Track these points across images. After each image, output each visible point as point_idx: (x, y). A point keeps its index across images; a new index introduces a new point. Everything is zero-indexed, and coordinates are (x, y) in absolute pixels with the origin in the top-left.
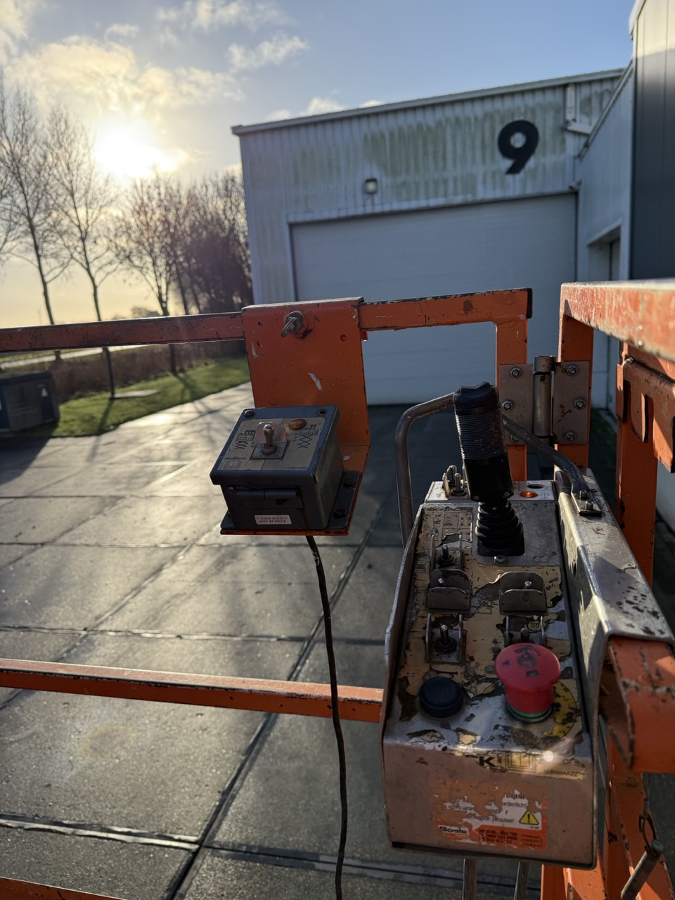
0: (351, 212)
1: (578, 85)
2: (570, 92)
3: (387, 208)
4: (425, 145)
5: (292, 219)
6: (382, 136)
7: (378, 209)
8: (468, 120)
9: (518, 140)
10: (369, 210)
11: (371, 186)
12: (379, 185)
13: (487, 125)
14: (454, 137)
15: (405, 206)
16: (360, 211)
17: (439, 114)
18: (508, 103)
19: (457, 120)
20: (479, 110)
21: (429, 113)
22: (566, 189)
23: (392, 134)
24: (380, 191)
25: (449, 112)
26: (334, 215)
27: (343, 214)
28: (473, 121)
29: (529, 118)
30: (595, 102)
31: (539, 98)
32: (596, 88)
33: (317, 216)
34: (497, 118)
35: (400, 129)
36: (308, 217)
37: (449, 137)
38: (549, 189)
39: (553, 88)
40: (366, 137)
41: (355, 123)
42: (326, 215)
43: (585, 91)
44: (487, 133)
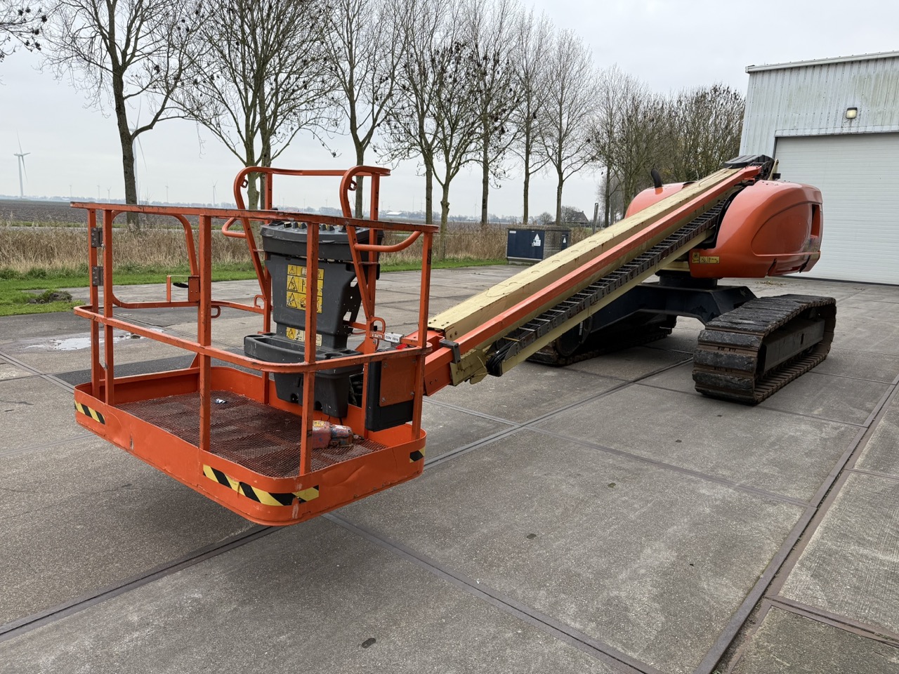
0: (830, 132)
3: (861, 130)
5: (779, 134)
7: (853, 130)
10: (845, 131)
11: (851, 113)
12: (859, 113)
15: (878, 129)
16: (838, 131)
24: (858, 117)
26: (815, 133)
27: (823, 132)
33: (800, 133)
36: (793, 134)
40: (854, 78)
41: (848, 67)
42: (808, 133)
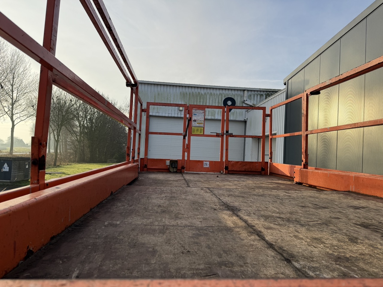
0: (173, 115)
1: (248, 90)
2: (246, 92)
4: (200, 99)
5: (151, 114)
6: (186, 93)
8: (214, 94)
9: (229, 103)
11: (181, 109)
13: (220, 97)
14: (209, 99)
16: (176, 116)
17: (205, 90)
18: (227, 92)
19: (211, 93)
20: (218, 92)
21: (202, 90)
22: (243, 120)
23: (190, 94)
25: (208, 91)
26: (167, 115)
27: (170, 115)
28: (216, 95)
29: (233, 97)
30: (252, 96)
31: (236, 92)
32: (253, 93)
33: (160, 115)
34: (223, 95)
35: (192, 92)
36: (157, 114)
37: (208, 98)
38: (238, 119)
39: (241, 90)
40: (181, 93)
41: (178, 88)
42: (164, 115)
43: (250, 93)
44: (220, 99)
